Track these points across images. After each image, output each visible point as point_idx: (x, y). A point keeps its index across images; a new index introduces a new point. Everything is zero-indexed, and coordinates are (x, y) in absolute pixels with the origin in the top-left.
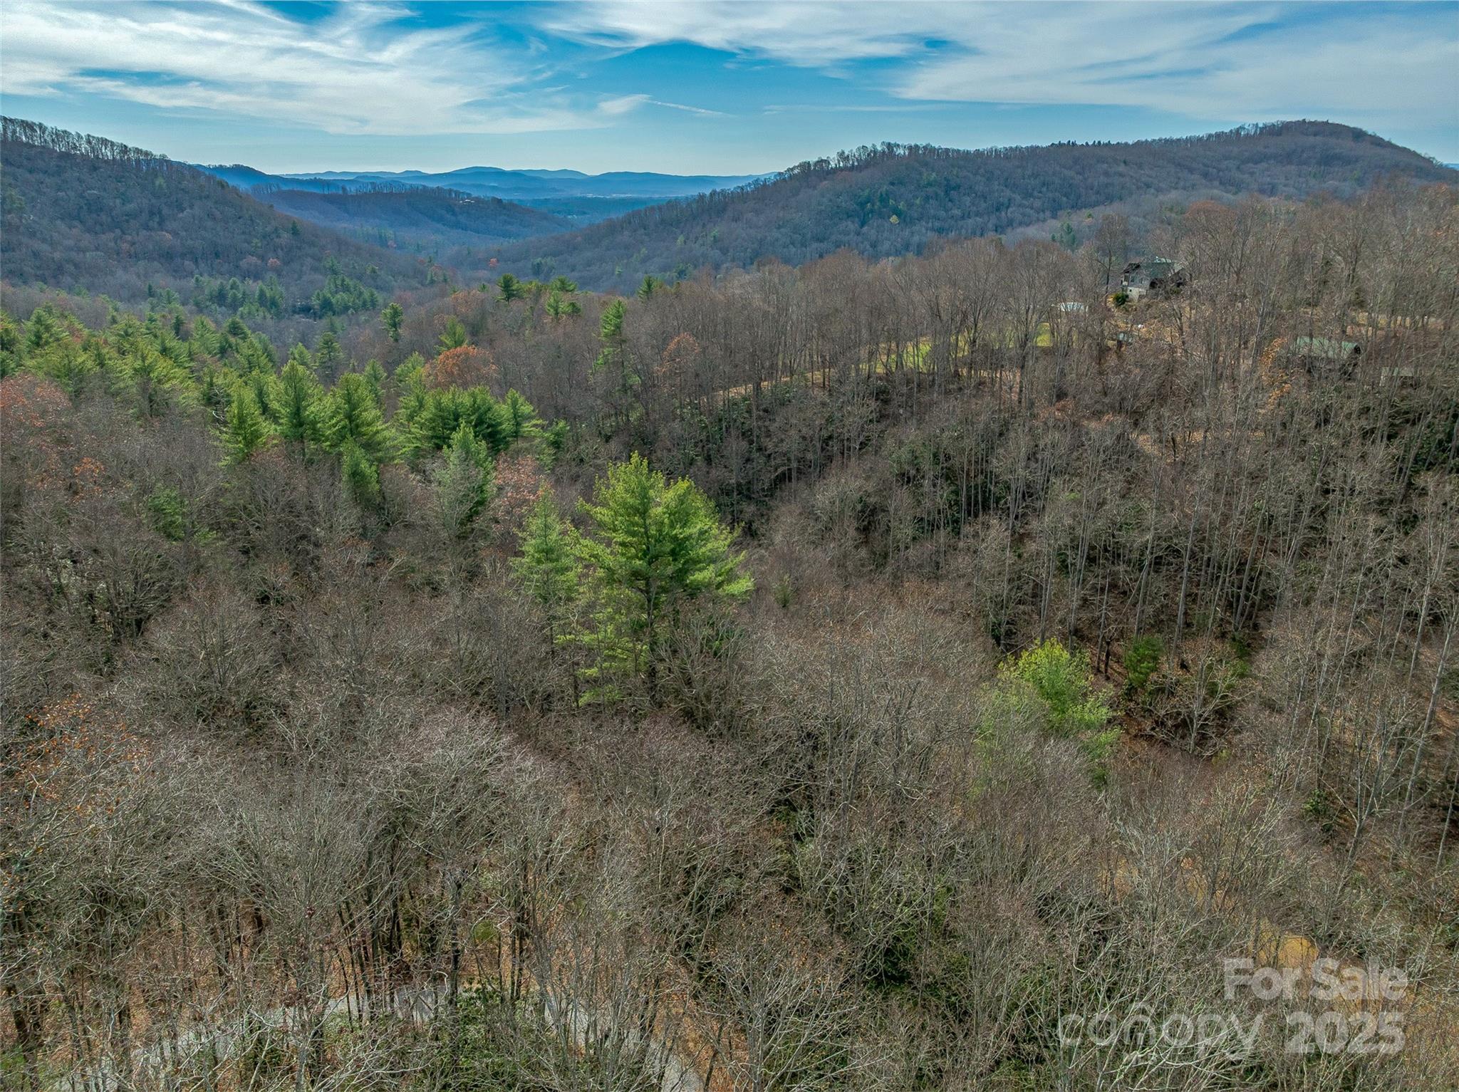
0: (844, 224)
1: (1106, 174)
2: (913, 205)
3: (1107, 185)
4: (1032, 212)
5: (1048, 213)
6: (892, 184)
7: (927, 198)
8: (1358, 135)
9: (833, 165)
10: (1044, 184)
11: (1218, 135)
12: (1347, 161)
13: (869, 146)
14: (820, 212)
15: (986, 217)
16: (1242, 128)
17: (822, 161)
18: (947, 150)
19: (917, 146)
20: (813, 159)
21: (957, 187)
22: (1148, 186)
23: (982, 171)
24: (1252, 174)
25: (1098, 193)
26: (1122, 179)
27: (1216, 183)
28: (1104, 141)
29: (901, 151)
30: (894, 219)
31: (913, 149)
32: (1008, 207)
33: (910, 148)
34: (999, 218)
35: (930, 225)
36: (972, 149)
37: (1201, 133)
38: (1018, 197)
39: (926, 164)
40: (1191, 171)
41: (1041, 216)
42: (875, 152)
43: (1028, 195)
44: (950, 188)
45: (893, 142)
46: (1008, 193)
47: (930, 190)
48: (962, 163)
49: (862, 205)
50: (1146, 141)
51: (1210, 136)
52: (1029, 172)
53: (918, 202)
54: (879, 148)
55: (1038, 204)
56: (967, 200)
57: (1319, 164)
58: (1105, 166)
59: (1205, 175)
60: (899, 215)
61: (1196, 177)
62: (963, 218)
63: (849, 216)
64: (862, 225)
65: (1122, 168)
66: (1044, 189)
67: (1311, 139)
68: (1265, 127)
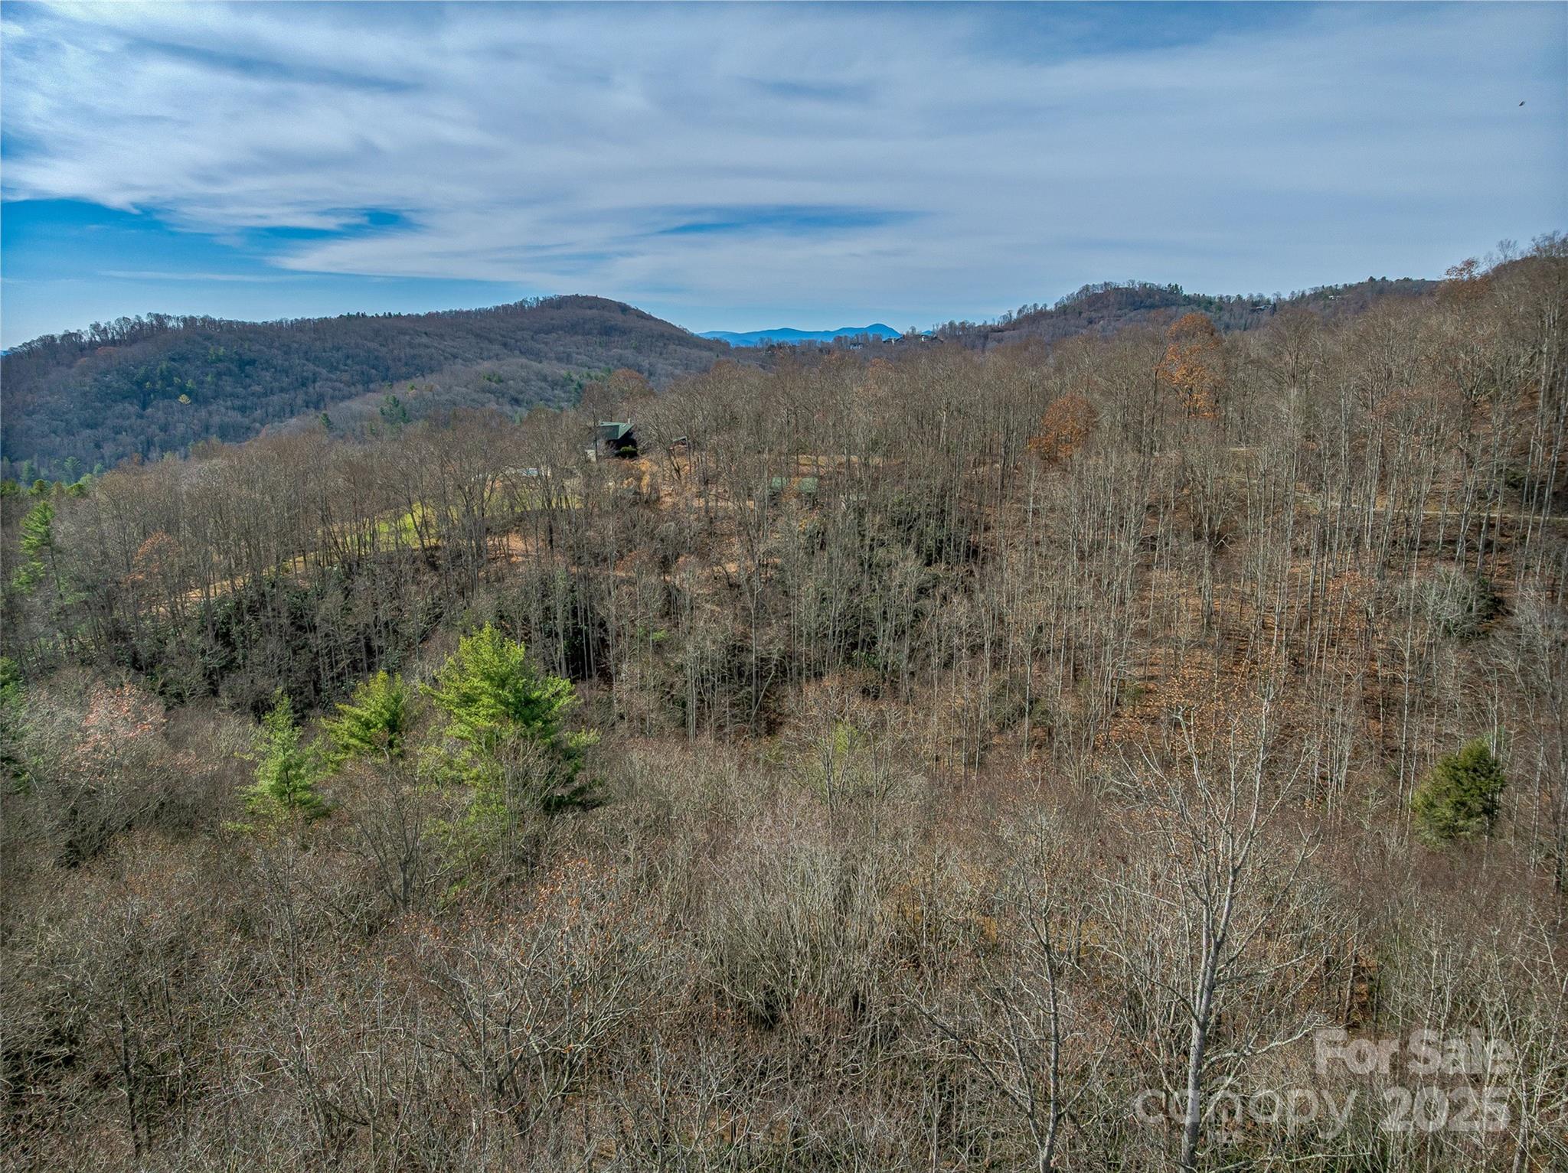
0: (121, 406)
1: (411, 345)
2: (203, 382)
3: (414, 357)
4: (342, 385)
5: (360, 387)
6: (174, 360)
7: (219, 375)
8: (624, 309)
9: (86, 338)
10: (348, 357)
11: (505, 308)
12: (624, 332)
13: (132, 318)
14: (85, 394)
15: (293, 394)
16: (524, 301)
17: (71, 335)
18: (230, 323)
19: (193, 319)
20: (58, 332)
21: (252, 362)
22: (455, 357)
23: (277, 344)
24: (546, 343)
25: (406, 364)
26: (428, 351)
27: (517, 352)
28: (394, 312)
29: (171, 324)
30: (183, 399)
31: (190, 322)
32: (314, 382)
33: (185, 320)
34: (306, 393)
35: (229, 403)
36: (259, 321)
37: (489, 305)
38: (324, 371)
39: (209, 338)
40: (490, 341)
41: (353, 389)
42: (141, 324)
43: (333, 368)
44: (244, 365)
45: (162, 313)
46: (311, 366)
47: (220, 365)
48: (251, 336)
49: (140, 384)
50: (438, 313)
51: (497, 308)
52: (329, 345)
53: (209, 379)
54: (145, 320)
55: (346, 377)
56: (267, 376)
57: (601, 334)
58: (407, 338)
59: (505, 345)
60: (189, 394)
61: (496, 348)
62: (265, 395)
63: (125, 397)
64: (144, 408)
65: (424, 340)
66: (349, 362)
67: (589, 312)
68: (545, 300)
